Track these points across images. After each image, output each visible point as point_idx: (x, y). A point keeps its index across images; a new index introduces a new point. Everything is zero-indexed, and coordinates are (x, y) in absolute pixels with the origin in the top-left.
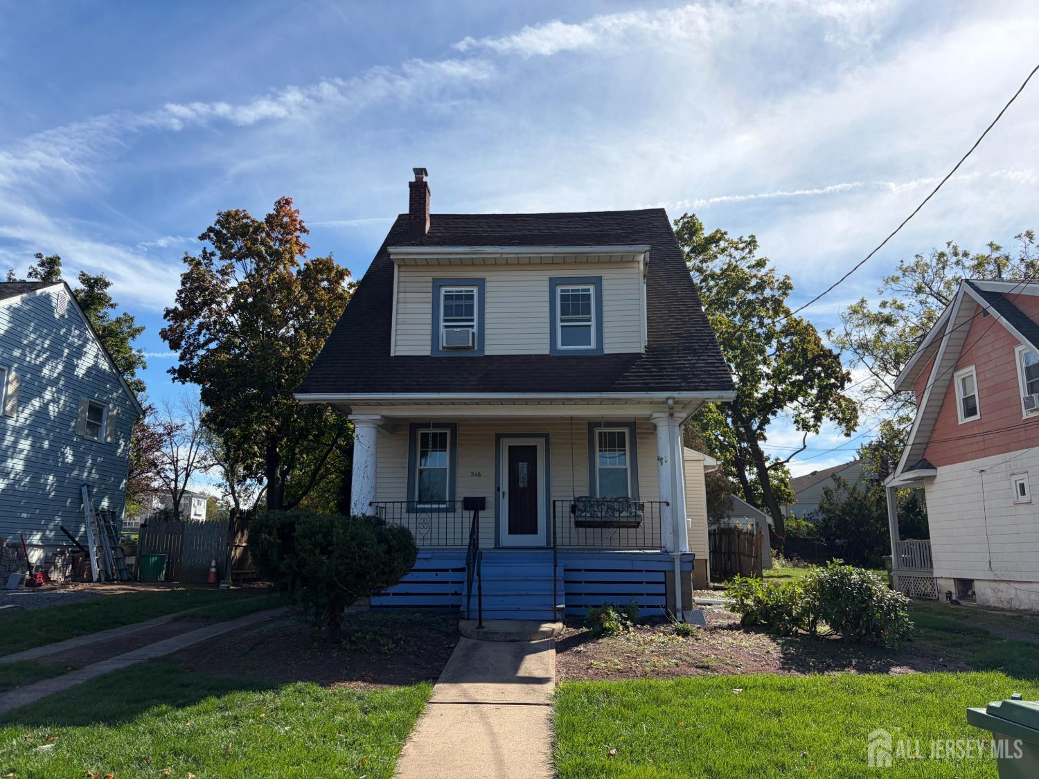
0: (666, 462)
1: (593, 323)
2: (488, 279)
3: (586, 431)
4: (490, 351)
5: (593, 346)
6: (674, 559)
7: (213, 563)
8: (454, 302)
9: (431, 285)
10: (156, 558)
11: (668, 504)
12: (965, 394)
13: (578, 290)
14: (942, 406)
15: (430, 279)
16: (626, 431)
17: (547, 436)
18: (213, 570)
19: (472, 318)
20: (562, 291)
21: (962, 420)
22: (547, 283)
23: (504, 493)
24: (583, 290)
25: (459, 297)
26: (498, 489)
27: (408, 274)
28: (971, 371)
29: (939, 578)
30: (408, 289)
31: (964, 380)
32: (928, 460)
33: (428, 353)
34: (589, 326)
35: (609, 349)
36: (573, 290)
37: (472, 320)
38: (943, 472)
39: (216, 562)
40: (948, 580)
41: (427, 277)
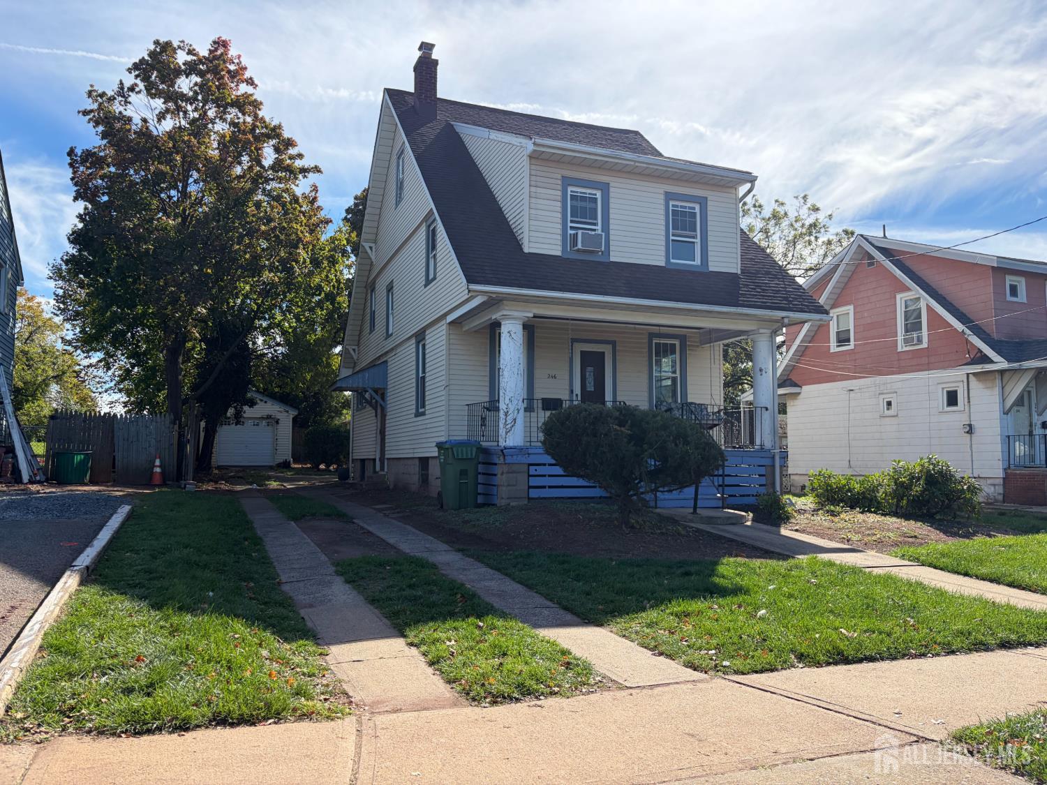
0: (766, 372)
1: (698, 240)
2: (612, 184)
3: (646, 341)
4: (615, 257)
5: (698, 262)
6: (774, 455)
7: (158, 462)
8: (580, 204)
9: (560, 182)
10: (83, 456)
11: (767, 409)
12: (838, 329)
13: (685, 207)
14: (813, 336)
15: (559, 177)
16: (677, 342)
17: (614, 344)
18: (158, 470)
19: (595, 221)
20: (673, 206)
21: (834, 347)
22: (662, 197)
23: (577, 395)
24: (690, 208)
25: (583, 199)
26: (572, 392)
27: (539, 168)
28: (849, 310)
29: (793, 474)
30: (539, 184)
31: (838, 316)
32: (793, 379)
33: (559, 253)
34: (694, 243)
35: (714, 267)
36: (682, 207)
37: (595, 224)
38: (807, 390)
39: (161, 462)
40: (802, 476)
41: (557, 174)
